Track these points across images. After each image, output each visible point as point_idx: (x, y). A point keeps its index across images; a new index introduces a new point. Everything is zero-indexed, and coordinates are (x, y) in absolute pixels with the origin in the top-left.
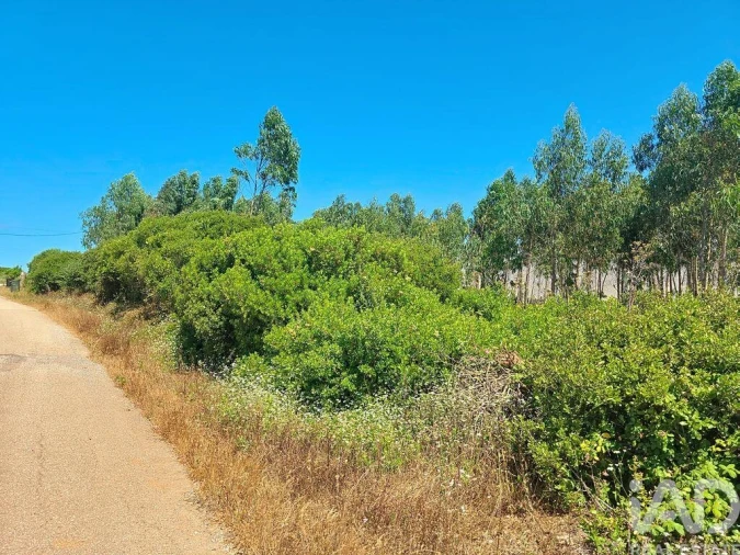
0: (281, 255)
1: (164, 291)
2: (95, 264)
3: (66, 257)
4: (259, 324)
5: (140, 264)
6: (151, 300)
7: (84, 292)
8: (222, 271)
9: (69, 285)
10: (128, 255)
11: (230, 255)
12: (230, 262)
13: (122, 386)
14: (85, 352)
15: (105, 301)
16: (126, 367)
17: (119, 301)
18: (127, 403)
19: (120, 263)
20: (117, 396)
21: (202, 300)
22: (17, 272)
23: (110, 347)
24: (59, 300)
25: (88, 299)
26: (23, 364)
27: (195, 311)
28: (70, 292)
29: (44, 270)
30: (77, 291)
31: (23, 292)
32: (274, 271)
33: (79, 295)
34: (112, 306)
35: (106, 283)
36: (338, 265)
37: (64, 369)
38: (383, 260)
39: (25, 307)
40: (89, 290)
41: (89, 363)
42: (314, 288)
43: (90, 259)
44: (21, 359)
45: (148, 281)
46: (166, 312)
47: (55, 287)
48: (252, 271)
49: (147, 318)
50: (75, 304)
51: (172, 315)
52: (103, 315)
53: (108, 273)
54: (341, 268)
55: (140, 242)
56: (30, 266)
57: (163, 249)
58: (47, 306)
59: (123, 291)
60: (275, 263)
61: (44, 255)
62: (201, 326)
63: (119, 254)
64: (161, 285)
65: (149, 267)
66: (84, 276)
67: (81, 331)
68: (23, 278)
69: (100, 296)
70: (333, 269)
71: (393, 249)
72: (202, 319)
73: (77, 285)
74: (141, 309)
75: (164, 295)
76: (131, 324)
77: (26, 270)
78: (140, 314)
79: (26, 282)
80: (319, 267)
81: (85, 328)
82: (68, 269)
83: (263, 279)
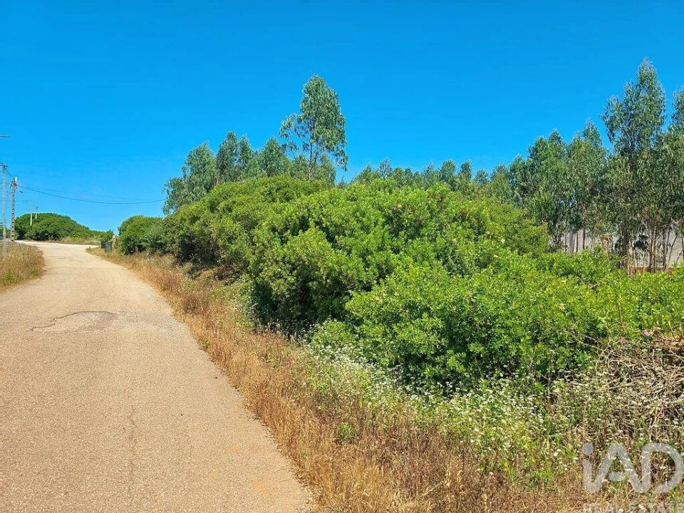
0: (359, 215)
1: (237, 253)
2: (174, 228)
3: (150, 222)
4: (339, 287)
5: (214, 227)
6: (224, 261)
7: (165, 253)
8: (294, 233)
9: (152, 246)
10: (202, 220)
11: (303, 217)
12: (304, 225)
13: (205, 349)
14: (168, 311)
15: (182, 261)
16: (207, 327)
17: (195, 261)
18: (213, 368)
19: (196, 227)
20: (201, 359)
21: (277, 262)
22: (110, 235)
23: (190, 307)
24: (144, 260)
25: (168, 260)
26: (115, 323)
27: (271, 274)
28: (153, 253)
29: (132, 233)
30: (159, 252)
31: (115, 252)
32: (353, 230)
33: (161, 256)
34: (188, 266)
35: (183, 244)
36: (421, 226)
37: (151, 328)
38: (463, 220)
39: (116, 266)
40: (169, 251)
41: (173, 322)
42: (396, 251)
43: (168, 224)
44: (112, 316)
45: (220, 242)
46: (238, 272)
47: (141, 249)
48: (328, 233)
49: (221, 278)
50: (157, 264)
51: (245, 276)
52: (181, 274)
53: (184, 236)
54: (424, 229)
55: (213, 208)
56: (120, 230)
57: (234, 213)
58: (134, 266)
59: (198, 252)
60: (353, 222)
61: (131, 220)
62: (279, 287)
63: (194, 219)
64: (233, 248)
65: (222, 230)
66: (164, 238)
67: (164, 290)
68: (115, 241)
69: (178, 257)
70: (416, 230)
71: (474, 209)
72: (278, 281)
73: (158, 247)
74: (216, 269)
75: (237, 256)
76: (207, 284)
77: (116, 233)
78: (215, 274)
79: (117, 244)
80: (400, 227)
81: (167, 287)
82: (151, 232)
83: (341, 240)
